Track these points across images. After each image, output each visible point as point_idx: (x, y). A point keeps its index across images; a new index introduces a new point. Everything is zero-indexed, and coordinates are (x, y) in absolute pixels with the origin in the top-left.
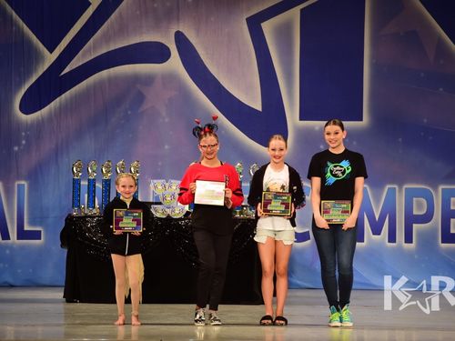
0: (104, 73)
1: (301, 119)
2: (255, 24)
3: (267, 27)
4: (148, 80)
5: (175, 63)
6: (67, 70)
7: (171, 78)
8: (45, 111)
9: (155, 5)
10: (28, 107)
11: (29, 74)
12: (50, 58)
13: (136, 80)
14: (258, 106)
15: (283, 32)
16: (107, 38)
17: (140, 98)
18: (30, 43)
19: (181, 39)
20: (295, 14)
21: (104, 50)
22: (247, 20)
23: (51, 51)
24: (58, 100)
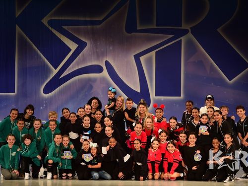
0: (77, 78)
1: (156, 96)
2: (137, 57)
3: (142, 59)
4: (95, 80)
5: (105, 73)
6: (62, 76)
7: (103, 80)
8: (53, 93)
9: (97, 50)
10: (46, 91)
11: (47, 77)
12: (55, 72)
13: (89, 80)
14: (138, 90)
15: (149, 61)
16: (78, 63)
17: (91, 87)
18: (47, 65)
19: (107, 63)
20: (153, 54)
21: (77, 68)
22: (134, 56)
23: (56, 69)
24: (58, 88)
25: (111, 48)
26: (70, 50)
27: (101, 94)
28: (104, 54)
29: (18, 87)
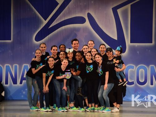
0: (63, 27)
1: (131, 43)
2: (115, 10)
3: (119, 11)
4: (78, 30)
5: (87, 24)
6: (51, 26)
7: (86, 29)
8: (43, 40)
9: (81, 4)
10: (38, 39)
11: (38, 28)
12: (45, 22)
13: (74, 29)
14: (116, 38)
15: (125, 13)
16: (64, 15)
18: (38, 17)
19: (89, 15)
20: (129, 6)
21: (63, 20)
22: (112, 8)
23: (45, 20)
24: (48, 36)
25: (92, 2)
26: (58, 4)
27: (84, 41)
28: (86, 7)
29: (14, 35)
